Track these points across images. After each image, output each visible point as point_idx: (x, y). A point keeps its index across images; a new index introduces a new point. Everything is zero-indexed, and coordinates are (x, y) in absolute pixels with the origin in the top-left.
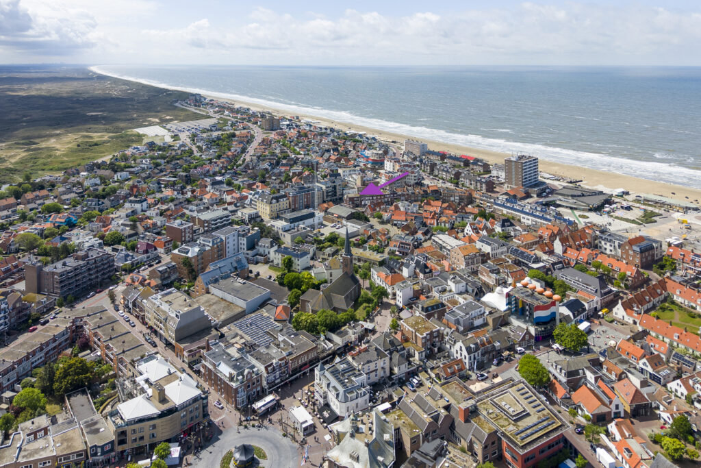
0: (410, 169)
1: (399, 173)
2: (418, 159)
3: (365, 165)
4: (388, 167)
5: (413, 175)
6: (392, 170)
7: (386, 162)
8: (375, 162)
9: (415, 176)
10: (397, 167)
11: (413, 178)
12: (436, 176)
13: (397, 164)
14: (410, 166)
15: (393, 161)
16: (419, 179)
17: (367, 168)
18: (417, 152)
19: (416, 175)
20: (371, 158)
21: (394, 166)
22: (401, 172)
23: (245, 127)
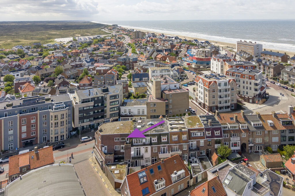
0: (246, 72)
1: (229, 78)
2: (255, 59)
3: (188, 64)
4: (215, 67)
5: (253, 81)
6: (219, 72)
7: (212, 60)
8: (200, 61)
9: (256, 84)
10: (227, 68)
11: (253, 86)
12: (286, 83)
13: (227, 64)
14: (246, 68)
15: (221, 60)
16: (262, 88)
17: (191, 68)
18: (251, 52)
19: (258, 82)
20: (196, 57)
21: (222, 66)
22: (233, 75)
23: (120, 37)
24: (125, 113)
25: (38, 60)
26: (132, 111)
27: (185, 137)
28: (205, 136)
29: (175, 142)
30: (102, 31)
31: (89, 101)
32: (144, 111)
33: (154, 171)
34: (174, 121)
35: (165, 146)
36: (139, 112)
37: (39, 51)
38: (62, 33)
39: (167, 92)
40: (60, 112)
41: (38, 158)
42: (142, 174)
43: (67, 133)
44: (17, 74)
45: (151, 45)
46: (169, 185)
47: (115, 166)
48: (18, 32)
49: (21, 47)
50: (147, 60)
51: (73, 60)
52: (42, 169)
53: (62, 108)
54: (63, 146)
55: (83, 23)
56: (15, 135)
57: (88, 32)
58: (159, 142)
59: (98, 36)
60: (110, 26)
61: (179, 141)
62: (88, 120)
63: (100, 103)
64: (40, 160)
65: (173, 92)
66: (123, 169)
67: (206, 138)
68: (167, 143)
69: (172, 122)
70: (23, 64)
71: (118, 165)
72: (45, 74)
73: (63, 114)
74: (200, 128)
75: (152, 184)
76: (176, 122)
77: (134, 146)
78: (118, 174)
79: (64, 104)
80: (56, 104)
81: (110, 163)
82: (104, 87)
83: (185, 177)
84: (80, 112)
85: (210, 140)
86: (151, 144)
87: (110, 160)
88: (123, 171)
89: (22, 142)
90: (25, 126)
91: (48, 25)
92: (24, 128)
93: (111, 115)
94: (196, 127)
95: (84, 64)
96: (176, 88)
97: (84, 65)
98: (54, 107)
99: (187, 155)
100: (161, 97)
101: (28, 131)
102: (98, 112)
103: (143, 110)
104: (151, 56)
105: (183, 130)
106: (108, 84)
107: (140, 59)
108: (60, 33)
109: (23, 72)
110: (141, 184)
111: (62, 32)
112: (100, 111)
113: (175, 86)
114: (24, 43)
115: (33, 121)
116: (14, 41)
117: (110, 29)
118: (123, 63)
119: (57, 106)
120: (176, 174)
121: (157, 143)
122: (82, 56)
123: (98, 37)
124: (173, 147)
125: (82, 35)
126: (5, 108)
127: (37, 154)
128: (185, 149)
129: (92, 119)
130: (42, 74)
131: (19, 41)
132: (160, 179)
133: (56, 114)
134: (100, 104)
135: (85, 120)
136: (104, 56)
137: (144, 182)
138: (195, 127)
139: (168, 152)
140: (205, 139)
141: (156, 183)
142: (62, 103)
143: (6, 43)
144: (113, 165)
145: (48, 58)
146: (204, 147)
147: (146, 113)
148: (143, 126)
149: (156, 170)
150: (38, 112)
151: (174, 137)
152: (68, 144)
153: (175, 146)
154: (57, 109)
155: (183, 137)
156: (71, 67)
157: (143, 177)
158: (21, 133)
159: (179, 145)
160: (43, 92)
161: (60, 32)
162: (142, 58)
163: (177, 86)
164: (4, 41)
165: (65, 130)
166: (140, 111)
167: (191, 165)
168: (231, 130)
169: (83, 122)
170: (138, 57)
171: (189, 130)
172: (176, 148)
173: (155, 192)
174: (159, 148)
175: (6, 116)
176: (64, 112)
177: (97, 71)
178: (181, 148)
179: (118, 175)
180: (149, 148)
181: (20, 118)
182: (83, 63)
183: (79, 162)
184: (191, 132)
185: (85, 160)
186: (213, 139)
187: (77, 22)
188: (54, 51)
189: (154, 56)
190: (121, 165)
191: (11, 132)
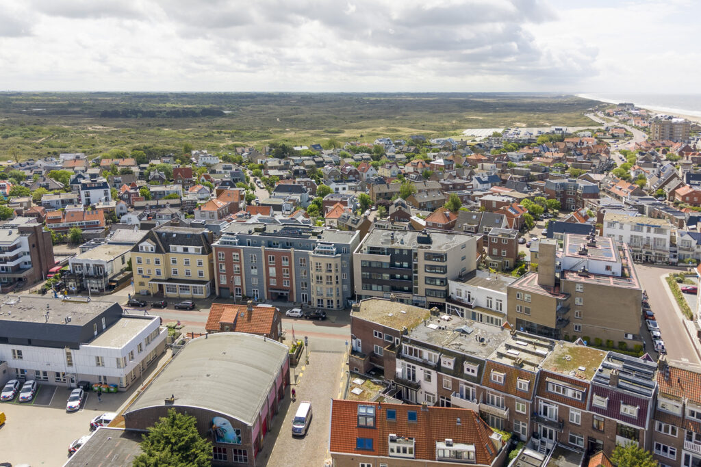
23: (615, 135)
24: (459, 297)
25: (390, 167)
26: (474, 297)
27: (523, 384)
28: (588, 403)
29: (497, 387)
30: (586, 118)
31: (384, 254)
32: (501, 304)
33: (398, 415)
34: (526, 344)
35: (472, 386)
36: (489, 302)
37: (411, 151)
38: (491, 118)
39: (571, 277)
40: (324, 259)
41: (249, 319)
42: (366, 411)
43: (340, 299)
44: (344, 186)
45: (692, 159)
46: (426, 459)
47: (363, 381)
48: (406, 113)
49: (388, 140)
50: (633, 194)
51: (455, 174)
52: (236, 336)
53: (329, 253)
54: (324, 319)
55: (553, 98)
56: (259, 276)
57: (548, 120)
58: (458, 371)
59: (556, 129)
60: (613, 106)
61: (508, 386)
62: (380, 288)
63: (406, 262)
64: (252, 323)
65: (592, 280)
66: (371, 392)
67: (590, 410)
68: (477, 380)
69: (518, 342)
70: (364, 171)
71: (368, 382)
72: (386, 194)
73: (330, 265)
74: (578, 379)
75: (385, 439)
76: (530, 348)
77: (403, 358)
78: (356, 395)
79: (334, 247)
80: (322, 243)
81: (358, 372)
82: (423, 234)
83: (473, 463)
84: (364, 269)
85: (603, 420)
86: (438, 368)
87: (359, 366)
88: (368, 394)
89: (270, 291)
90: (274, 269)
91: (472, 101)
92: (272, 271)
93: (429, 293)
94: (569, 374)
95: (472, 185)
96: (608, 273)
97: (471, 187)
98: (316, 249)
99: (526, 427)
100: (553, 285)
101: (279, 277)
102: (402, 278)
103: (499, 302)
104: (662, 187)
105: (526, 367)
106: (465, 231)
107: (615, 190)
108: (486, 118)
109: (354, 184)
110: (360, 427)
111: (491, 116)
112: (406, 277)
113: (608, 268)
114: (403, 134)
115: (285, 263)
116: (388, 130)
117: (608, 115)
118: (556, 193)
119: (322, 248)
120: (448, 445)
121: (452, 373)
122: (483, 169)
123: (558, 132)
124: (490, 394)
125: (530, 125)
126: (250, 232)
127: (250, 313)
128: (520, 411)
129: (387, 287)
130: (379, 192)
131: (397, 131)
132: (407, 438)
133: (318, 260)
134: (406, 265)
135: (374, 287)
136: (529, 174)
137: (366, 427)
138: (564, 372)
139: (475, 400)
140: (584, 409)
141: (393, 440)
142: (331, 244)
143: (374, 132)
144: (361, 377)
145: (412, 165)
146: (580, 428)
147: (505, 310)
148: (443, 329)
149: (403, 418)
150: (292, 250)
151: (494, 373)
152: (333, 318)
153: (496, 394)
154: (321, 253)
155: (518, 382)
156: (441, 187)
157: (366, 416)
158: (268, 277)
159: (506, 397)
160: (352, 223)
161: (488, 116)
162: (620, 189)
163: (613, 270)
164: (371, 129)
165: (334, 293)
166: (491, 302)
167: (523, 450)
168: (692, 421)
169: (371, 289)
170: (613, 186)
171: (543, 374)
172: (498, 399)
173: (386, 456)
174: (455, 384)
175: (249, 245)
176: (333, 262)
177: (483, 202)
178: (509, 404)
179: (355, 397)
180: (434, 374)
181: (267, 253)
182: (471, 183)
183: (327, 352)
184: (547, 379)
185: (338, 352)
186: (609, 420)
187: (541, 96)
188: (436, 154)
189: (669, 189)
190: (375, 383)
191: (254, 272)
